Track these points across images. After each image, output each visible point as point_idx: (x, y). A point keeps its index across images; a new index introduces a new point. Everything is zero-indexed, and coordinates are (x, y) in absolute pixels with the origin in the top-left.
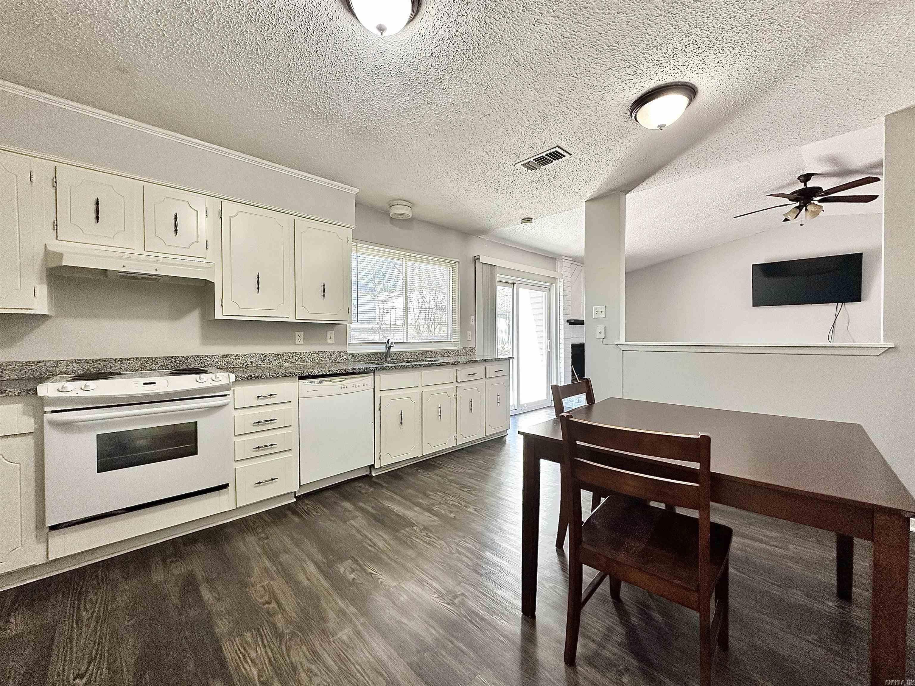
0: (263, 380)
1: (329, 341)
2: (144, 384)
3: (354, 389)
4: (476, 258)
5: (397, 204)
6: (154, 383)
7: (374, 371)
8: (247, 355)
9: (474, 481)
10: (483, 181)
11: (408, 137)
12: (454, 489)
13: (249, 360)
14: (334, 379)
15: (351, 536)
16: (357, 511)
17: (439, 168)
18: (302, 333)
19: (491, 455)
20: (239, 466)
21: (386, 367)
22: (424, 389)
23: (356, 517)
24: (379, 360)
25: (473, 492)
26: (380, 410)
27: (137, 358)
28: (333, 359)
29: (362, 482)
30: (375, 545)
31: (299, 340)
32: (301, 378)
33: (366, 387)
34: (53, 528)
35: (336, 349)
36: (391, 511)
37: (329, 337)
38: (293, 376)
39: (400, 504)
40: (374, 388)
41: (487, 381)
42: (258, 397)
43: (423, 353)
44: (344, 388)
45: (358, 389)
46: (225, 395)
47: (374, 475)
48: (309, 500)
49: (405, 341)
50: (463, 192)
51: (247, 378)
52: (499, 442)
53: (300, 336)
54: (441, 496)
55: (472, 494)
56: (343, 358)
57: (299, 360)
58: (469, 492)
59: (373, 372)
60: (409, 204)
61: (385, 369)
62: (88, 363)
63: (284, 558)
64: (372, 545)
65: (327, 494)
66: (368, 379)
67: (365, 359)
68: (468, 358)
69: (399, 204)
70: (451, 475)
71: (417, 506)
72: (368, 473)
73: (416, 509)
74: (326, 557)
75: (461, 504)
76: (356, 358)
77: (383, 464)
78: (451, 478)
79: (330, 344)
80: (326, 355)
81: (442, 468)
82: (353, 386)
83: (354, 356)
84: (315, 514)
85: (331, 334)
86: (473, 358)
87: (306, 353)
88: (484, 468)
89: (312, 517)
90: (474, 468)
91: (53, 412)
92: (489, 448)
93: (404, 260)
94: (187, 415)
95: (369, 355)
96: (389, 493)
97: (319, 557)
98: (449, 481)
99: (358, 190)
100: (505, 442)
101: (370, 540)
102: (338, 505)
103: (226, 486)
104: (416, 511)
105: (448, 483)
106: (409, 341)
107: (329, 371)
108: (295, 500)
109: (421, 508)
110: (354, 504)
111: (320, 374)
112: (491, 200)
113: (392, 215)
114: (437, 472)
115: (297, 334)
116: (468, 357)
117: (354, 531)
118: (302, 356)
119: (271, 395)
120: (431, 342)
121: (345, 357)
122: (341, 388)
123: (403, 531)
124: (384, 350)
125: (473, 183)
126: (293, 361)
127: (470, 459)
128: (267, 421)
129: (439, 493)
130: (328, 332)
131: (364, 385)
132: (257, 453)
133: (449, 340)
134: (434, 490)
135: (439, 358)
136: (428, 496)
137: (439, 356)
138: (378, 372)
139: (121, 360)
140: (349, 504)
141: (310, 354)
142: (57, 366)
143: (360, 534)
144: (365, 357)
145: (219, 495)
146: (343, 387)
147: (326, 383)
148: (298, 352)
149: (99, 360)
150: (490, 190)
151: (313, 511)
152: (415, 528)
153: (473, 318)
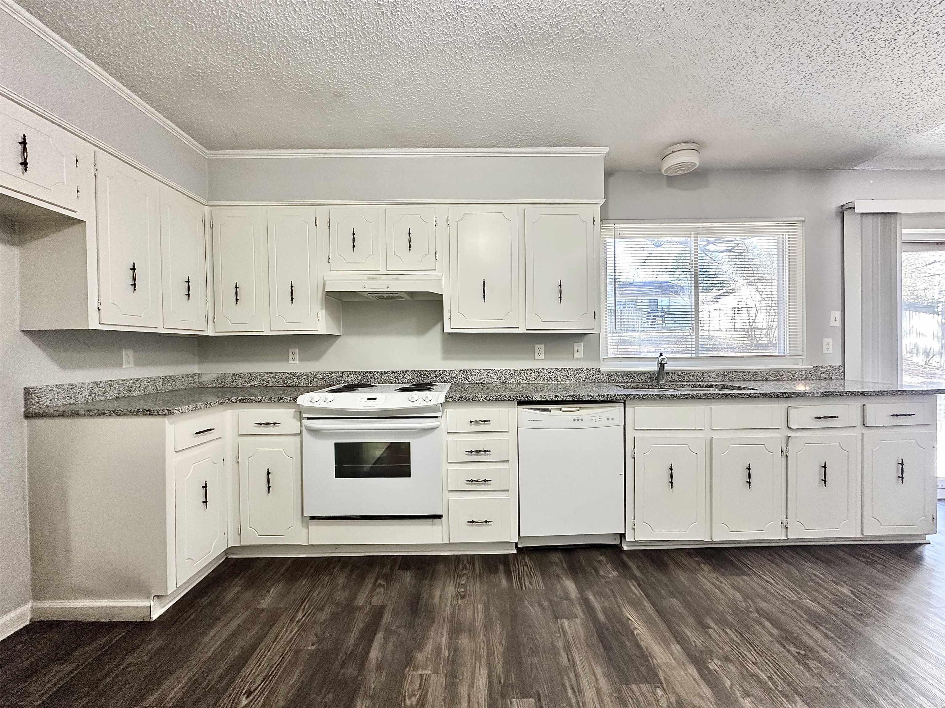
0: (474, 403)
1: (577, 355)
2: (369, 399)
3: (593, 424)
4: (844, 208)
5: (673, 152)
6: (375, 399)
7: (625, 401)
8: (483, 371)
9: (818, 635)
10: (848, 35)
11: (657, 9)
12: (767, 638)
13: (485, 376)
14: (564, 407)
15: (554, 651)
16: (580, 605)
17: (735, 48)
18: (542, 346)
19: (873, 582)
20: (453, 497)
21: (643, 395)
22: (716, 435)
23: (571, 616)
24: (647, 382)
25: (813, 663)
26: (634, 458)
27: (392, 372)
28: (580, 378)
29: (606, 557)
30: (580, 691)
31: (540, 354)
32: (520, 403)
33: (610, 422)
34: (313, 518)
35: (585, 365)
36: (630, 633)
37: (575, 350)
38: (509, 400)
39: (649, 622)
40: (624, 425)
41: (866, 431)
42: (471, 422)
43: (724, 374)
44: (578, 420)
45: (598, 424)
46: (436, 417)
47: (625, 548)
48: (531, 559)
49: (694, 355)
50: (799, 82)
51: (458, 400)
52: (900, 556)
53: (540, 350)
54: (732, 640)
55: (807, 667)
56: (594, 377)
57: (538, 378)
58: (803, 660)
59: (623, 401)
60: (693, 146)
61: (642, 398)
62: (360, 375)
63: (464, 641)
64: (576, 689)
65: (555, 557)
66: (616, 410)
67: (626, 380)
68: (824, 386)
69: (674, 150)
70: (766, 600)
71: (679, 643)
72: (618, 542)
73: (676, 648)
74: (507, 672)
75: (776, 685)
76: (613, 378)
77: (640, 537)
78: (764, 605)
79: (577, 359)
80: (572, 373)
81: (748, 575)
82: (592, 420)
83: (609, 375)
84: (527, 583)
85: (579, 347)
86: (833, 387)
87: (547, 370)
88: (850, 610)
89: (522, 588)
90: (826, 602)
91: (309, 418)
92: (871, 563)
93: (692, 235)
94: (402, 434)
95: (631, 375)
96: (637, 591)
97: (499, 668)
98: (758, 612)
99: (607, 149)
100: (918, 561)
101: (577, 677)
102: (559, 581)
103: (440, 517)
104: (672, 654)
105: (755, 615)
106: (701, 355)
107: (556, 396)
108: (515, 552)
109: (684, 648)
110: (581, 590)
111: (543, 400)
112: (878, 75)
113: (666, 170)
114: (739, 581)
115: (537, 346)
116: (823, 383)
117: (560, 644)
118: (542, 374)
119: (484, 421)
120: (742, 357)
121: (597, 376)
122: (574, 420)
123: (634, 687)
124: (656, 368)
125: (821, 50)
126: (531, 379)
127: (816, 575)
128: (480, 451)
129: (728, 631)
130: (575, 344)
131: (608, 419)
132: (470, 486)
133: (782, 354)
134: (721, 621)
135: (759, 383)
136: (705, 627)
137: (759, 378)
138: (631, 402)
139: (382, 373)
140: (574, 586)
141: (551, 371)
142: (342, 377)
143: (567, 655)
144: (626, 377)
145: (433, 525)
146: (576, 419)
147: (553, 412)
148: (537, 368)
149: (367, 372)
150: (872, 49)
151: (526, 578)
152: (659, 692)
153: (838, 314)
